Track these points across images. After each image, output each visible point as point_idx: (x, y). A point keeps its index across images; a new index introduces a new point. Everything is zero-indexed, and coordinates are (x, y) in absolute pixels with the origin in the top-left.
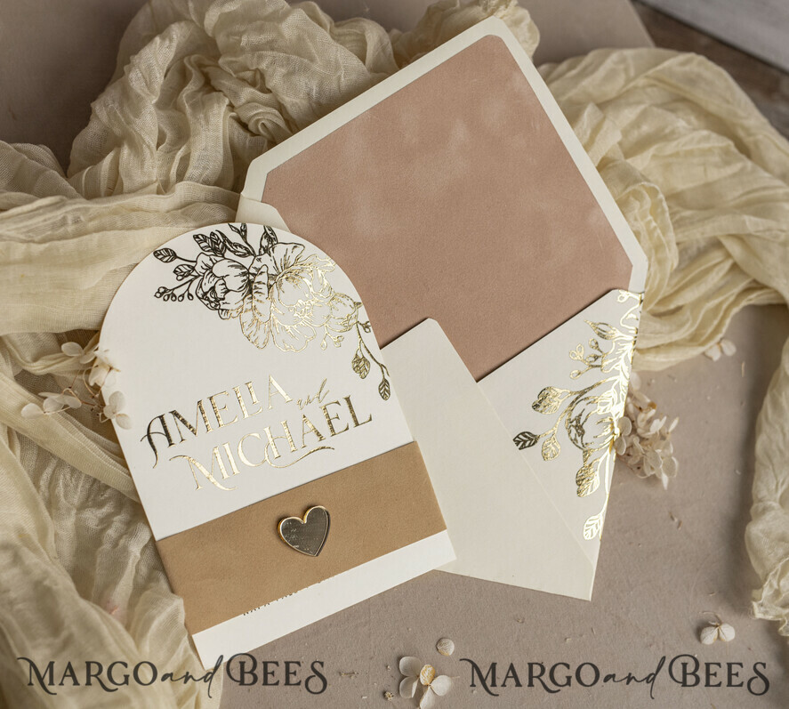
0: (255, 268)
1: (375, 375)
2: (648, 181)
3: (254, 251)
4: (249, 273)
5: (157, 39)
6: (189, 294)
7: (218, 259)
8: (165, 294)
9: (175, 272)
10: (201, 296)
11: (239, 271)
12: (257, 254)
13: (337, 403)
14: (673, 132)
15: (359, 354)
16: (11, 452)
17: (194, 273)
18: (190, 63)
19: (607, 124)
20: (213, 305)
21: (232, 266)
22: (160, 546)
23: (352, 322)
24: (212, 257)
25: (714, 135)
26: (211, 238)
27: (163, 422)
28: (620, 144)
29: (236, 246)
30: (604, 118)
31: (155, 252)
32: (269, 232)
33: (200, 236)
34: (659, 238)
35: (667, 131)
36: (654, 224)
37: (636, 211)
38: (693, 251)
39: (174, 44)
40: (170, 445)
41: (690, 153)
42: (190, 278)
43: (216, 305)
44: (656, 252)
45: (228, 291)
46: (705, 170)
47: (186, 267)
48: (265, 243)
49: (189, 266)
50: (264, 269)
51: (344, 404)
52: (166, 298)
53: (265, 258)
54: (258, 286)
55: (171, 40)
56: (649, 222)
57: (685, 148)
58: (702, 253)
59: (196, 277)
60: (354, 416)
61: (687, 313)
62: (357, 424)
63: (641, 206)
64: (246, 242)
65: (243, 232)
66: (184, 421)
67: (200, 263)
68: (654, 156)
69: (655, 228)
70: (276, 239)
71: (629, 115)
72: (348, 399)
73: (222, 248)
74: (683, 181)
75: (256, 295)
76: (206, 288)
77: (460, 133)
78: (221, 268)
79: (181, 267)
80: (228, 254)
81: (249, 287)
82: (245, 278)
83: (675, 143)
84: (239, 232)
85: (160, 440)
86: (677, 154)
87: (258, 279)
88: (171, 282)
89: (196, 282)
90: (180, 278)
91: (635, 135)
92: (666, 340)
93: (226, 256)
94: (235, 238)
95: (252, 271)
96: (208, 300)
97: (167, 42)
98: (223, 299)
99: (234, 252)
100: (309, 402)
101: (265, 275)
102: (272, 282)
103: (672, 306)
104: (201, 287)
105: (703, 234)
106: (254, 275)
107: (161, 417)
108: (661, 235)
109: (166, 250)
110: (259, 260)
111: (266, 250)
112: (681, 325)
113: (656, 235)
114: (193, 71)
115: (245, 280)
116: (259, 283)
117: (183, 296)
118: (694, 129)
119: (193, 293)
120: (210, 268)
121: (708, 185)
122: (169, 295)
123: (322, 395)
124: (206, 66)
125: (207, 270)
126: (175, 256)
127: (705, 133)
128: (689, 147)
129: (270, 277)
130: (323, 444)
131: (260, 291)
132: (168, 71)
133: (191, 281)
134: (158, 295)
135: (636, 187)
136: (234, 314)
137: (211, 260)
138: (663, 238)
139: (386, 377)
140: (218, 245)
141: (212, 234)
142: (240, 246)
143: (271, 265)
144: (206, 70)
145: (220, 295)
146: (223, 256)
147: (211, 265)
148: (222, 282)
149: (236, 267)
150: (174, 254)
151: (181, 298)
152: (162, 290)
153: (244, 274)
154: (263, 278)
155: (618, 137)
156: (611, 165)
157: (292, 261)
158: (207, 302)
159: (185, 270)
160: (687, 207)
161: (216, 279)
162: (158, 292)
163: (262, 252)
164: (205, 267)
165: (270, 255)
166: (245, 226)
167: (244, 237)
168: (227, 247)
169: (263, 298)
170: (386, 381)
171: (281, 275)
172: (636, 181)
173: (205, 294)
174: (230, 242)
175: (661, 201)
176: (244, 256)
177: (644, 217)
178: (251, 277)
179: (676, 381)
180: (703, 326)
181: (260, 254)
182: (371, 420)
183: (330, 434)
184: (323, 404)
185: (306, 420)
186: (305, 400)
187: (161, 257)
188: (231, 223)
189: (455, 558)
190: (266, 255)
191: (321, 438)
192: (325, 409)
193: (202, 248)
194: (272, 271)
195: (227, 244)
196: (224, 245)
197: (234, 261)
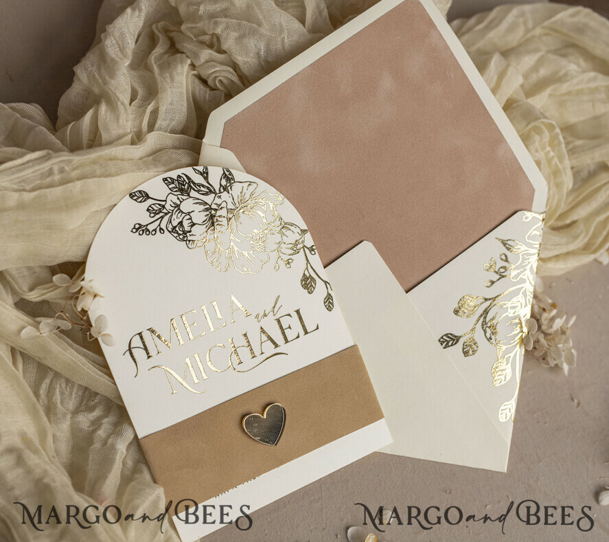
0: (216, 204)
1: (320, 290)
2: (546, 118)
3: (214, 190)
4: (211, 209)
5: (129, 10)
6: (161, 229)
7: (184, 197)
8: (140, 229)
9: (148, 210)
10: (171, 230)
11: (202, 207)
12: (218, 192)
13: (289, 315)
14: (566, 75)
15: (307, 273)
16: (13, 368)
17: (165, 211)
18: (157, 28)
19: (511, 71)
20: (181, 237)
21: (196, 203)
22: (142, 442)
23: (299, 247)
24: (179, 196)
25: (600, 76)
26: (178, 180)
27: (141, 337)
28: (522, 86)
29: (199, 186)
30: (508, 66)
31: (131, 194)
32: (227, 173)
33: (168, 179)
34: (556, 165)
35: (561, 74)
36: (552, 154)
37: (537, 144)
38: (584, 174)
39: (143, 14)
40: (149, 357)
41: (580, 92)
42: (161, 214)
43: (184, 237)
44: (554, 178)
45: (194, 224)
46: (593, 106)
47: (157, 205)
48: (224, 182)
49: (159, 205)
50: (224, 205)
51: (295, 315)
52: (141, 233)
53: (225, 195)
54: (218, 218)
55: (140, 11)
56: (549, 152)
57: (576, 88)
58: (592, 175)
59: (166, 214)
60: (304, 326)
61: (581, 227)
62: (306, 333)
63: (541, 140)
64: (208, 183)
65: (205, 174)
66: (159, 337)
67: (169, 202)
68: (550, 95)
69: (553, 157)
70: (233, 179)
71: (529, 61)
72: (298, 312)
73: (188, 189)
74: (575, 116)
75: (218, 227)
76: (175, 223)
77: (387, 82)
78: (187, 205)
79: (152, 206)
80: (193, 193)
81: (212, 220)
82: (208, 213)
83: (568, 84)
84: (201, 174)
85: (139, 354)
86: (569, 93)
87: (219, 213)
88: (145, 219)
89: (167, 218)
90: (152, 215)
91: (534, 78)
92: (564, 250)
93: (191, 195)
94: (198, 179)
95: (214, 206)
96: (177, 233)
97: (137, 13)
98: (190, 232)
99: (198, 191)
100: (265, 315)
101: (225, 210)
102: (231, 216)
103: (568, 221)
104: (171, 222)
105: (593, 159)
106: (216, 210)
107: (140, 334)
108: (558, 163)
109: (140, 192)
110: (220, 197)
111: (225, 189)
112: (576, 237)
113: (554, 162)
114: (160, 36)
115: (208, 215)
116: (220, 216)
117: (155, 230)
118: (584, 72)
119: (163, 226)
120: (178, 206)
121: (596, 118)
122: (143, 231)
124: (171, 31)
125: (175, 207)
126: (148, 197)
127: (593, 74)
128: (580, 87)
129: (231, 210)
130: (278, 350)
131: (220, 223)
132: (139, 36)
133: (162, 217)
134: (134, 230)
135: (537, 123)
136: (200, 244)
137: (178, 198)
138: (560, 165)
139: (330, 292)
140: (184, 186)
141: (179, 176)
142: (203, 186)
143: (230, 200)
144: (171, 35)
145: (187, 228)
146: (189, 195)
147: (178, 202)
148: (188, 217)
149: (200, 204)
150: (147, 195)
151: (154, 233)
152: (137, 226)
153: (207, 210)
154: (223, 212)
155: (520, 80)
156: (515, 105)
157: (247, 196)
158: (176, 235)
159: (157, 209)
160: (579, 138)
161: (184, 215)
162: (134, 228)
163: (222, 190)
164: (174, 205)
165: (228, 193)
166: (207, 169)
167: (206, 178)
168: (191, 187)
169: (223, 229)
170: (330, 295)
171: (238, 209)
172: (537, 119)
173: (175, 227)
174: (194, 183)
175: (558, 134)
176: (206, 194)
177: (543, 148)
178: (213, 212)
179: (573, 283)
180: (594, 236)
181: (220, 192)
182: (317, 328)
183: (284, 342)
184: (277, 317)
185: (263, 331)
186: (261, 314)
187: (135, 198)
188: (194, 167)
189: (392, 441)
190: (226, 192)
191: (276, 346)
192: (278, 321)
193: (170, 189)
194: (230, 206)
195: (192, 184)
196: (190, 186)
197: (198, 199)
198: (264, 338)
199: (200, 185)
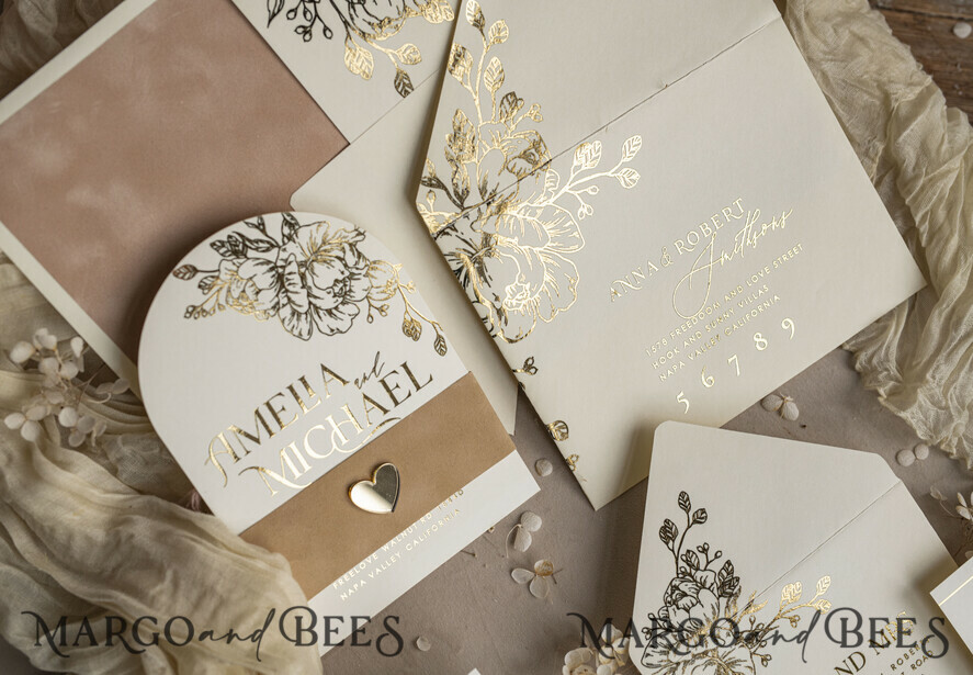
0: (282, 260)
1: (428, 334)
3: (277, 243)
4: (277, 267)
6: (220, 305)
7: (241, 261)
8: (194, 312)
9: (200, 286)
10: (232, 304)
11: (266, 267)
12: (281, 244)
13: (394, 372)
15: (407, 316)
17: (219, 282)
20: (247, 309)
21: (257, 264)
23: (393, 287)
24: (235, 261)
26: (228, 242)
31: (174, 272)
32: (288, 218)
33: (217, 243)
40: (237, 460)
42: (216, 288)
43: (251, 308)
45: (259, 291)
47: (210, 278)
48: (286, 231)
49: (213, 277)
50: (292, 258)
51: (402, 371)
52: (197, 315)
53: (290, 246)
54: (289, 277)
59: (223, 286)
60: (414, 381)
64: (267, 236)
65: (261, 227)
66: (245, 434)
67: (223, 271)
70: (297, 223)
72: (405, 366)
73: (244, 249)
75: (290, 288)
76: (236, 294)
78: (247, 270)
79: (204, 280)
80: (251, 253)
81: (280, 279)
82: (274, 272)
84: (257, 227)
87: (288, 270)
88: (197, 298)
89: (224, 290)
90: (206, 291)
93: (249, 255)
94: (254, 234)
95: (280, 263)
96: (241, 305)
98: (256, 300)
99: (257, 249)
100: (366, 379)
101: (294, 264)
102: (303, 270)
104: (230, 294)
106: (281, 267)
109: (185, 267)
110: (285, 250)
111: (290, 238)
115: (274, 275)
116: (290, 274)
117: (213, 308)
119: (222, 301)
120: (235, 273)
122: (199, 312)
123: (377, 370)
125: (232, 274)
126: (195, 271)
129: (301, 265)
130: (388, 416)
131: (292, 282)
133: (218, 291)
134: (188, 315)
136: (272, 312)
137: (234, 264)
139: (440, 333)
140: (238, 246)
141: (230, 237)
142: (262, 241)
143: (297, 251)
145: (252, 297)
146: (246, 257)
147: (235, 268)
148: (251, 283)
149: (262, 264)
150: (194, 268)
151: (212, 312)
152: (190, 309)
153: (272, 269)
154: (293, 268)
157: (319, 242)
158: (240, 308)
159: (209, 283)
161: (245, 282)
162: (187, 312)
163: (286, 240)
165: (295, 242)
166: (262, 219)
167: (263, 231)
168: (247, 246)
169: (297, 288)
170: (440, 336)
171: (311, 260)
173: (236, 300)
174: (250, 241)
176: (268, 250)
178: (280, 270)
181: (284, 244)
182: (431, 379)
183: (393, 404)
184: (380, 378)
185: (366, 397)
186: (361, 379)
187: (181, 275)
188: (247, 221)
189: (539, 489)
190: (291, 242)
191: (386, 411)
192: (383, 382)
193: (222, 255)
194: (301, 258)
195: (247, 243)
196: (245, 246)
197: (258, 259)
198: (370, 405)
199: (257, 241)
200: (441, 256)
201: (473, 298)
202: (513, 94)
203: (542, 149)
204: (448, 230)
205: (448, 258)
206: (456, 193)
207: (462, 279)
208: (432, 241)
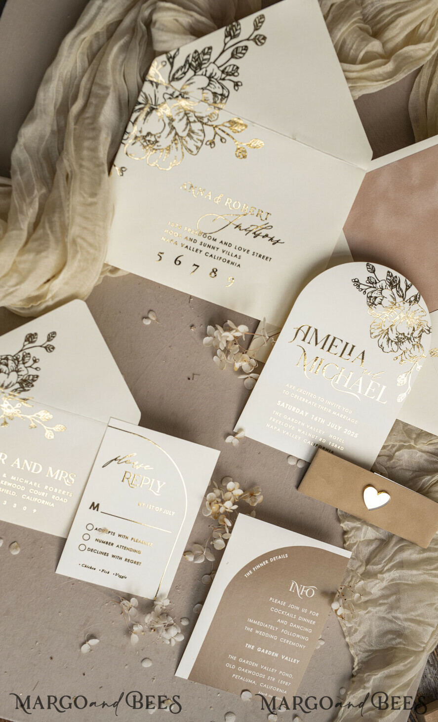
200: (140, 90)
201: (133, 119)
202: (238, 68)
203: (224, 101)
204: (154, 84)
205: (142, 93)
206: (174, 75)
207: (137, 107)
208: (144, 79)
